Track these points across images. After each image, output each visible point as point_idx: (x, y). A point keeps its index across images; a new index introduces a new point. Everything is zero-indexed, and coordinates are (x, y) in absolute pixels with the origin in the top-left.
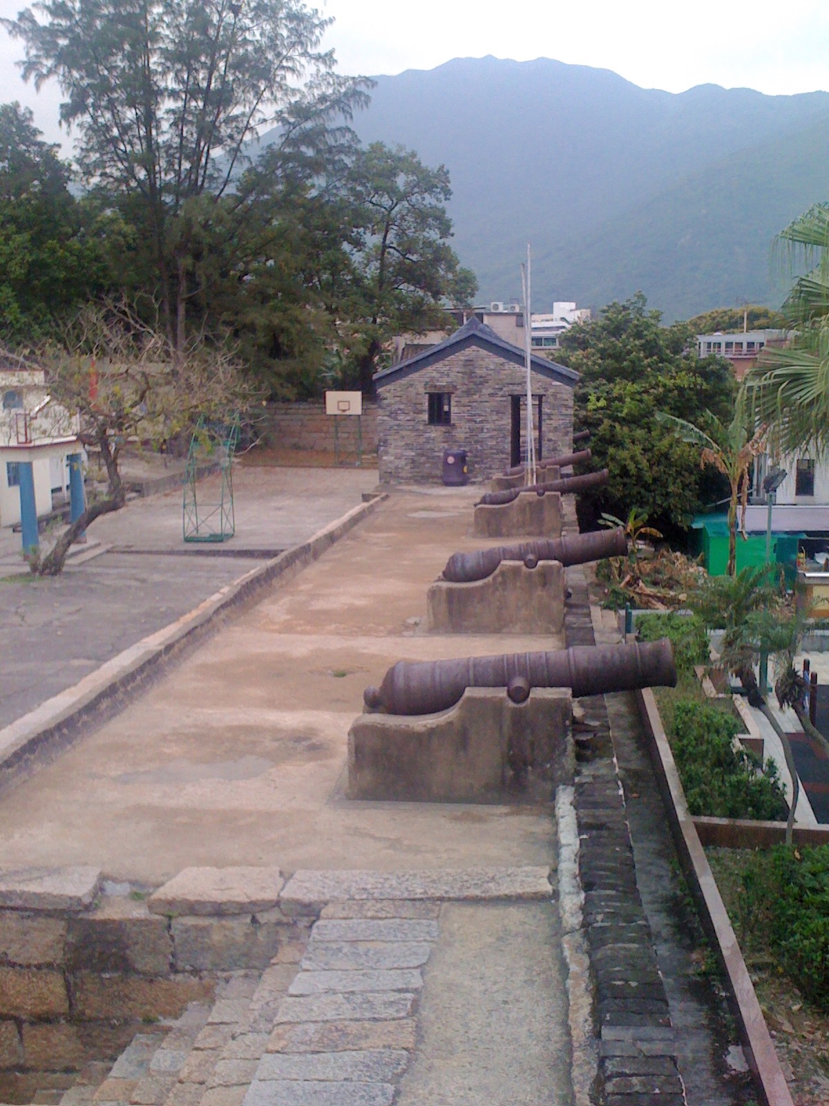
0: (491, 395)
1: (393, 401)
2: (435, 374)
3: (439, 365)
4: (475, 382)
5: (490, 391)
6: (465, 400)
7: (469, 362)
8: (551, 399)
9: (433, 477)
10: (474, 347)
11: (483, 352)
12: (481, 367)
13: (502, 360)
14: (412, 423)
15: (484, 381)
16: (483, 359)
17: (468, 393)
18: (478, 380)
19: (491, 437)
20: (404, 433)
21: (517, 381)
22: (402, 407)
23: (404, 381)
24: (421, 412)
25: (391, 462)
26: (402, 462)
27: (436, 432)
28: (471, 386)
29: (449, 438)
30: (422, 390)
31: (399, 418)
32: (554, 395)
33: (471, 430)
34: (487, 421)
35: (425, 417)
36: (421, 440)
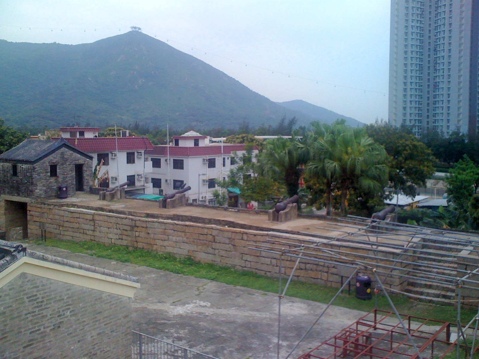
0: (69, 165)
1: (38, 169)
2: (52, 158)
3: (53, 155)
4: (65, 160)
5: (69, 163)
6: (61, 167)
7: (62, 153)
8: (86, 165)
9: (52, 196)
10: (64, 148)
11: (66, 149)
12: (66, 155)
13: (72, 152)
14: (45, 177)
15: (67, 160)
16: (66, 152)
17: (62, 164)
19: (70, 180)
20: (42, 181)
21: (76, 159)
22: (41, 171)
23: (42, 161)
24: (47, 172)
25: (38, 192)
26: (41, 192)
27: (53, 180)
28: (63, 162)
29: (57, 181)
30: (48, 164)
31: (41, 175)
32: (87, 163)
33: (64, 178)
34: (68, 174)
35: (49, 174)
36: (48, 183)
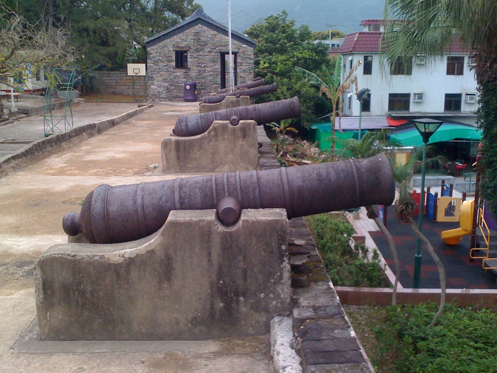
0: (209, 52)
1: (155, 55)
2: (178, 40)
3: (181, 35)
4: (201, 45)
5: (209, 50)
6: (195, 55)
7: (197, 34)
8: (242, 55)
9: (179, 97)
10: (200, 25)
11: (205, 28)
12: (203, 36)
13: (215, 32)
14: (166, 67)
15: (205, 44)
16: (204, 32)
17: (197, 51)
18: (202, 43)
19: (210, 75)
20: (162, 73)
21: (223, 44)
22: (161, 58)
23: (161, 44)
24: (171, 61)
25: (156, 89)
26: (161, 89)
27: (180, 73)
28: (199, 47)
29: (187, 75)
30: (171, 49)
31: (159, 64)
32: (243, 52)
33: (199, 71)
34: (208, 67)
35: (174, 64)
36: (172, 77)
